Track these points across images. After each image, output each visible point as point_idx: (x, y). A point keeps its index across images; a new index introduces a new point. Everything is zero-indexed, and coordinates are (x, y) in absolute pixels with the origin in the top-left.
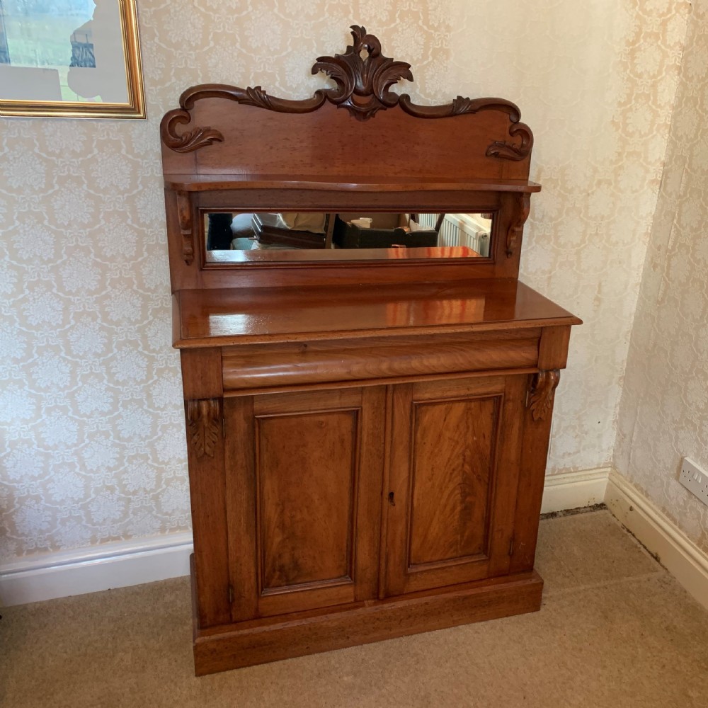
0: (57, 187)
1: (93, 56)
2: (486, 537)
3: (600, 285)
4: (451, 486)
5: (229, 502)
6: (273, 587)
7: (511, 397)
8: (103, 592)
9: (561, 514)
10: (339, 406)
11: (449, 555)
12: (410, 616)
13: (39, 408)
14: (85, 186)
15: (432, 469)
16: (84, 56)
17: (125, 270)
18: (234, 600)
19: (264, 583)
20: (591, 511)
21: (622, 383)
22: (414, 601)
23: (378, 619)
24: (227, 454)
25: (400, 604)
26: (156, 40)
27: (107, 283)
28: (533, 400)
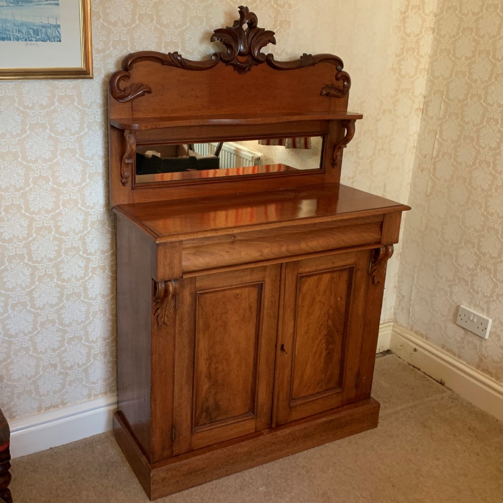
0: (28, 132)
1: (60, 34)
2: (341, 375)
3: (385, 186)
4: (320, 338)
5: (176, 360)
6: (201, 425)
7: (360, 267)
10: (250, 281)
11: (317, 390)
12: (294, 439)
14: (48, 131)
15: (308, 325)
16: (54, 34)
17: (73, 193)
18: (175, 438)
21: (399, 257)
22: (297, 427)
23: (274, 443)
24: (177, 322)
25: (287, 431)
26: (101, 20)
27: (60, 204)
28: (374, 268)
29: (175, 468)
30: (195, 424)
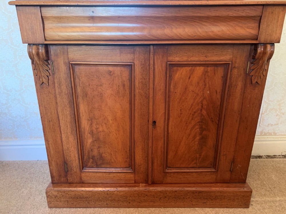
2: (215, 158)
4: (193, 123)
5: (60, 114)
6: (89, 167)
9: (264, 157)
11: (191, 165)
12: (165, 197)
15: (181, 110)
18: (68, 171)
20: (283, 158)
23: (147, 195)
24: (56, 85)
28: (252, 68)
29: (64, 192)
30: (83, 165)
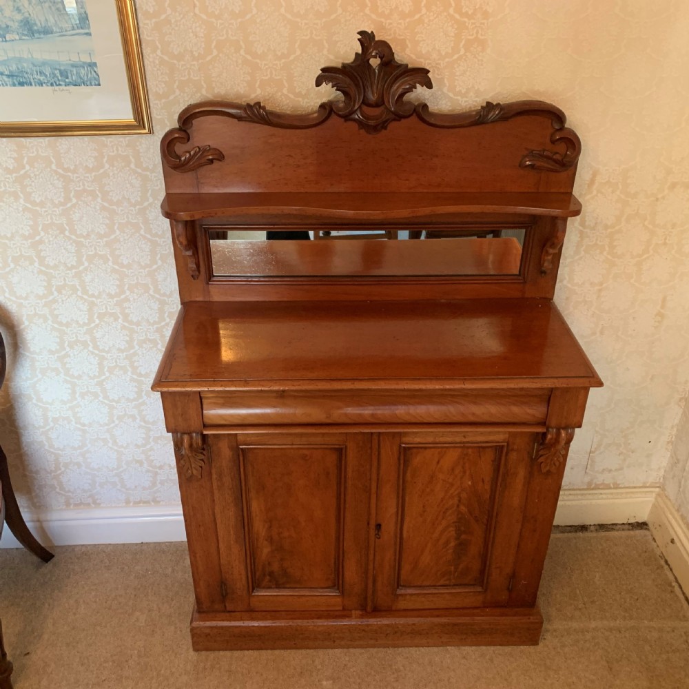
0: (74, 201)
1: (97, 75)
2: (482, 572)
3: (664, 300)
4: (444, 523)
5: (218, 515)
6: (264, 588)
7: (515, 447)
8: (137, 544)
9: (592, 528)
10: (322, 443)
11: (442, 582)
12: (396, 632)
13: (74, 392)
14: (99, 200)
15: (424, 507)
16: (89, 75)
17: (141, 276)
18: (227, 594)
19: (255, 584)
21: (682, 404)
22: (402, 621)
23: (363, 630)
24: (214, 476)
25: (385, 621)
26: (159, 52)
27: (126, 288)
28: (541, 453)
29: (222, 627)
